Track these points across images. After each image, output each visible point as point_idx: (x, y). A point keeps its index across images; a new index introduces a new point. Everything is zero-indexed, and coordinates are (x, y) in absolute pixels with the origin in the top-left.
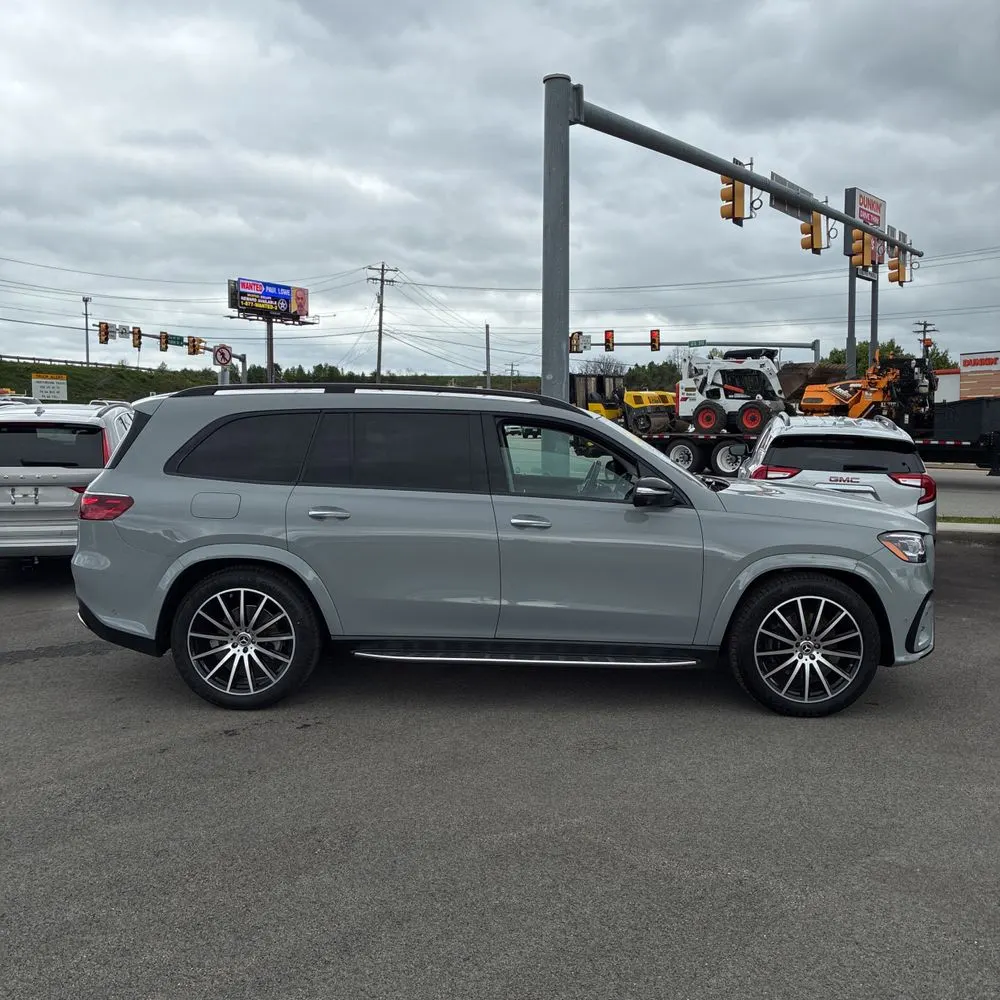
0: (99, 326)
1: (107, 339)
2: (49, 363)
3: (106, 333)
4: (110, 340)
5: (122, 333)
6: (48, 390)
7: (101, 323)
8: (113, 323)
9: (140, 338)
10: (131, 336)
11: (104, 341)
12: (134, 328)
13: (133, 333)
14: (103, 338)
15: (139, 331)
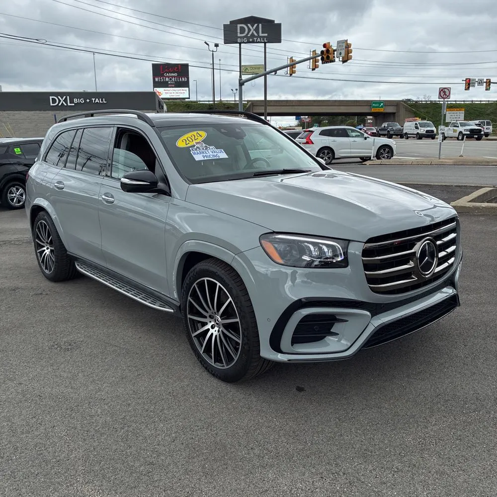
0: (466, 81)
1: (469, 88)
2: (463, 102)
3: (469, 84)
4: (470, 88)
5: (480, 83)
6: (453, 117)
7: (466, 79)
8: (473, 78)
9: (489, 85)
10: (485, 84)
11: (467, 88)
12: (487, 80)
13: (486, 82)
14: (467, 87)
15: (490, 81)
